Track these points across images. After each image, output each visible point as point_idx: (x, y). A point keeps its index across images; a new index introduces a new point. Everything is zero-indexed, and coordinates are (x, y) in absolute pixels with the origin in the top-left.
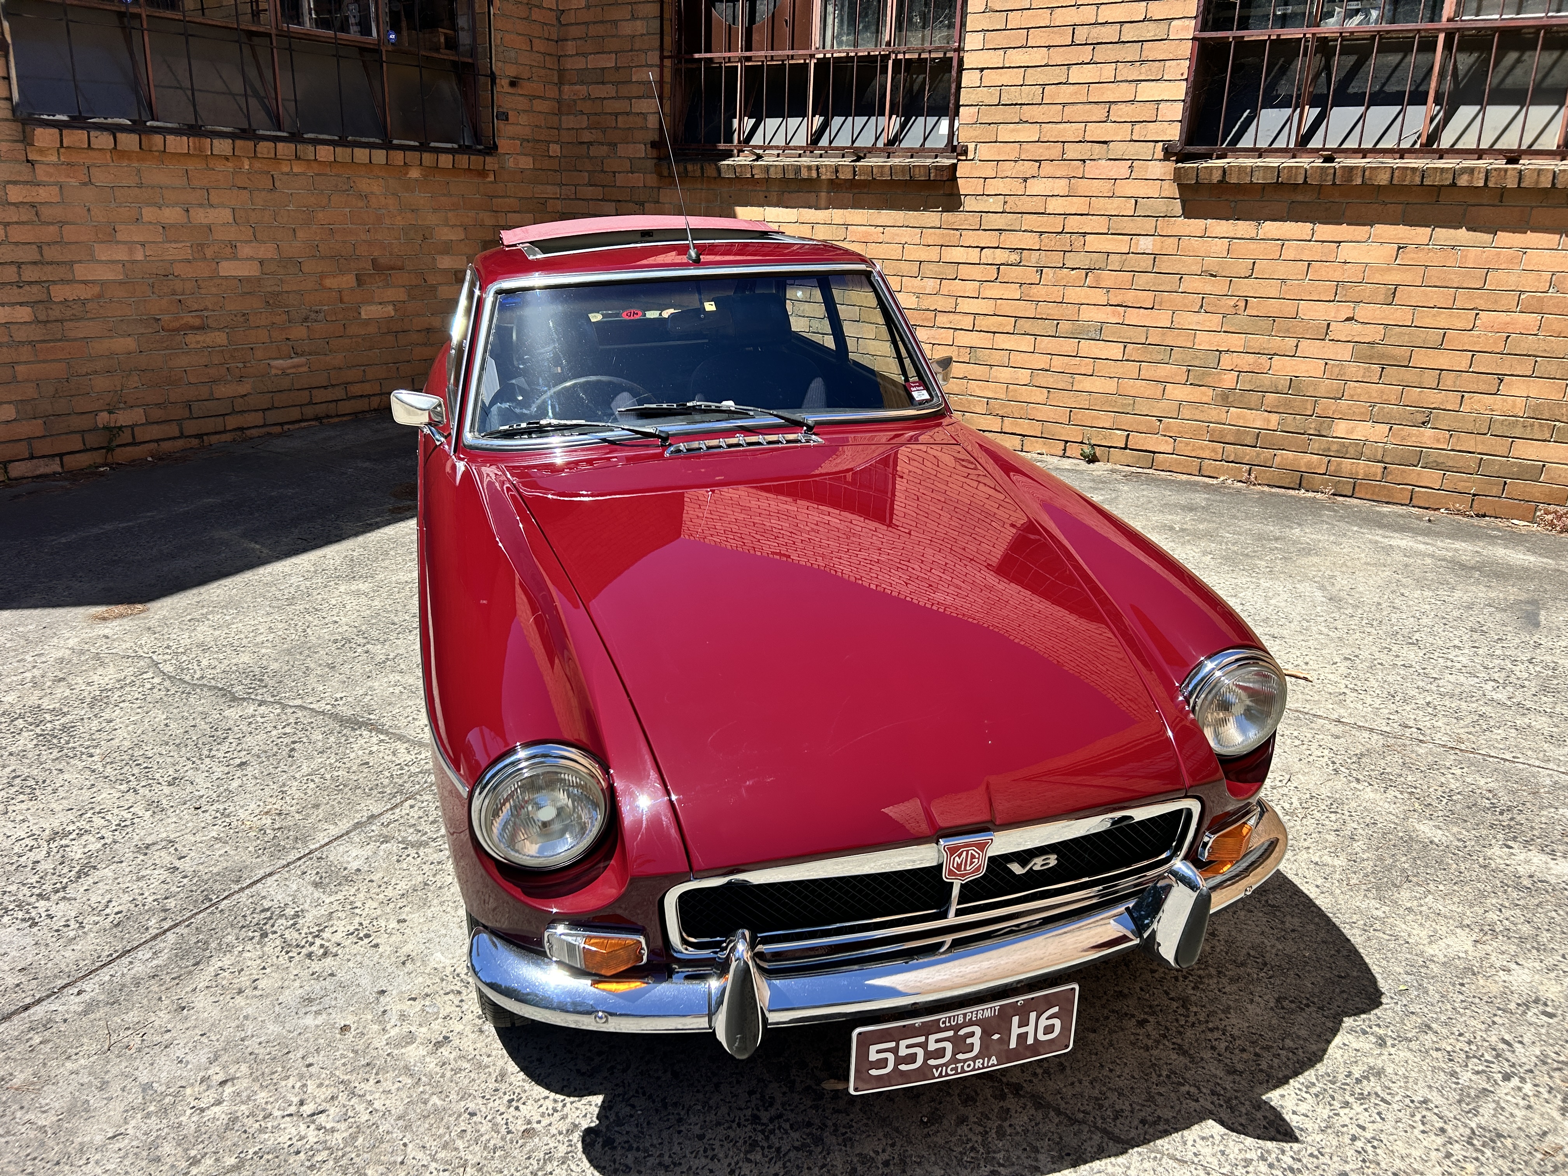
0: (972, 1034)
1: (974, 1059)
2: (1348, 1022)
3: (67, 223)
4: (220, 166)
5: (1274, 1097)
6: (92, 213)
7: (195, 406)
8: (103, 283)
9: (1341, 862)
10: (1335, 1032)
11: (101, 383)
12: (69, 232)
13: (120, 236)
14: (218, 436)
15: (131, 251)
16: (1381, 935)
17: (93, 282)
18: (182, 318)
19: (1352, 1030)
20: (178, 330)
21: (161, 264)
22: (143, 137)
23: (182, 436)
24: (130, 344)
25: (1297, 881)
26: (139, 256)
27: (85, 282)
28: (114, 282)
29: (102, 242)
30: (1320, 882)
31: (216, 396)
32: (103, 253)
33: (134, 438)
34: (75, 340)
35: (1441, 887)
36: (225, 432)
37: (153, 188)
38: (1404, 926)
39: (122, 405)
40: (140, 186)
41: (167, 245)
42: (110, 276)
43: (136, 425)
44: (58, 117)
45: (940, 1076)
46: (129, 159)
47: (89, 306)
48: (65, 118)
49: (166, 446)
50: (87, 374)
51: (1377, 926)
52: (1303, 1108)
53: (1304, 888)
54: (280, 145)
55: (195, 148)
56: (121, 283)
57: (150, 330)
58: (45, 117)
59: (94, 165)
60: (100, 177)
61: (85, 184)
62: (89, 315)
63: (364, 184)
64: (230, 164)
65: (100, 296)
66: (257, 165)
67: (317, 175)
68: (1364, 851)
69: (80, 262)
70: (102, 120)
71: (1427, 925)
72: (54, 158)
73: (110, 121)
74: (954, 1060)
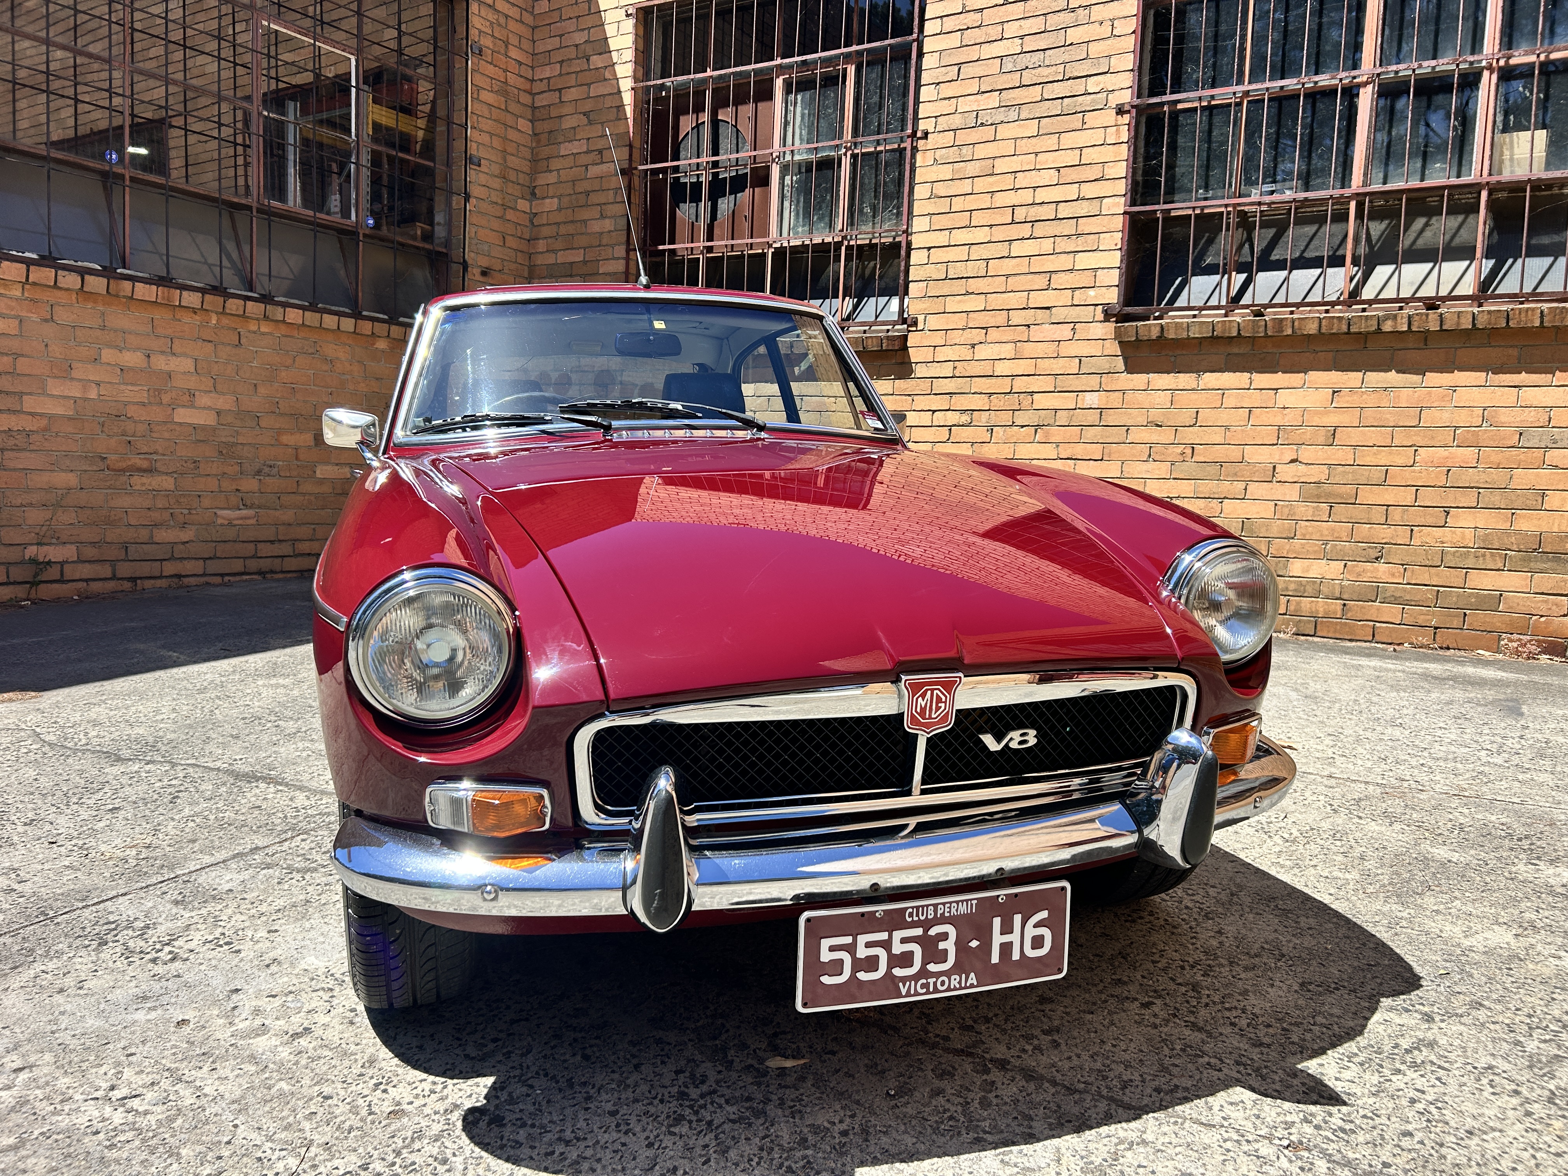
0: (944, 936)
1: (948, 973)
2: (1385, 1002)
3: (22, 355)
4: (187, 318)
5: (1312, 1066)
6: (50, 349)
7: (132, 548)
8: (51, 417)
9: (1354, 875)
10: (1373, 1010)
11: (35, 516)
12: (23, 365)
13: (75, 374)
14: (152, 581)
15: (85, 389)
16: (1409, 931)
17: (41, 415)
18: (129, 459)
19: (1391, 1009)
20: (124, 470)
21: (113, 404)
22: (111, 281)
23: (114, 577)
24: (72, 479)
25: (1306, 890)
26: (93, 394)
27: (33, 414)
28: (63, 416)
29: (55, 377)
30: (1332, 891)
31: (156, 539)
32: (55, 388)
33: (62, 574)
34: (15, 470)
35: (1467, 894)
36: (161, 577)
37: (115, 331)
38: (1433, 924)
39: (54, 541)
40: (103, 328)
41: (123, 387)
42: (60, 411)
43: (67, 562)
44: (27, 254)
45: (908, 994)
46: (95, 302)
47: (33, 438)
48: (35, 256)
49: (96, 587)
50: (22, 505)
51: (1404, 923)
52: (1347, 1075)
53: (1317, 896)
54: (250, 304)
55: (163, 298)
56: (70, 419)
57: (95, 468)
58: (14, 253)
59: (58, 304)
60: (63, 316)
61: (46, 321)
62: (32, 447)
63: (331, 349)
64: (197, 317)
65: (46, 429)
66: (225, 321)
67: (284, 336)
68: (1377, 868)
69: (30, 394)
70: (72, 262)
71: (1460, 922)
72: (18, 293)
73: (80, 264)
74: (923, 973)
